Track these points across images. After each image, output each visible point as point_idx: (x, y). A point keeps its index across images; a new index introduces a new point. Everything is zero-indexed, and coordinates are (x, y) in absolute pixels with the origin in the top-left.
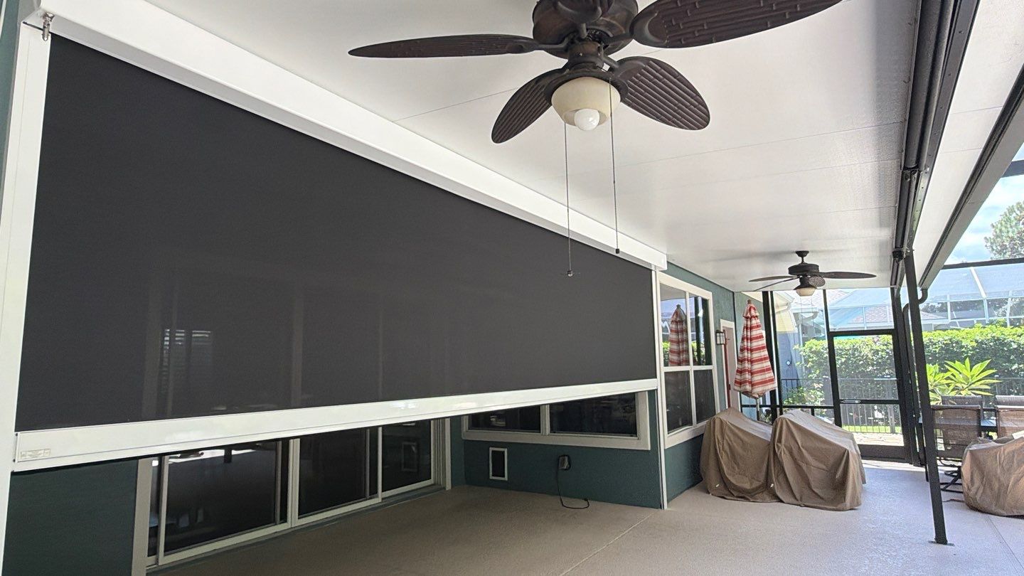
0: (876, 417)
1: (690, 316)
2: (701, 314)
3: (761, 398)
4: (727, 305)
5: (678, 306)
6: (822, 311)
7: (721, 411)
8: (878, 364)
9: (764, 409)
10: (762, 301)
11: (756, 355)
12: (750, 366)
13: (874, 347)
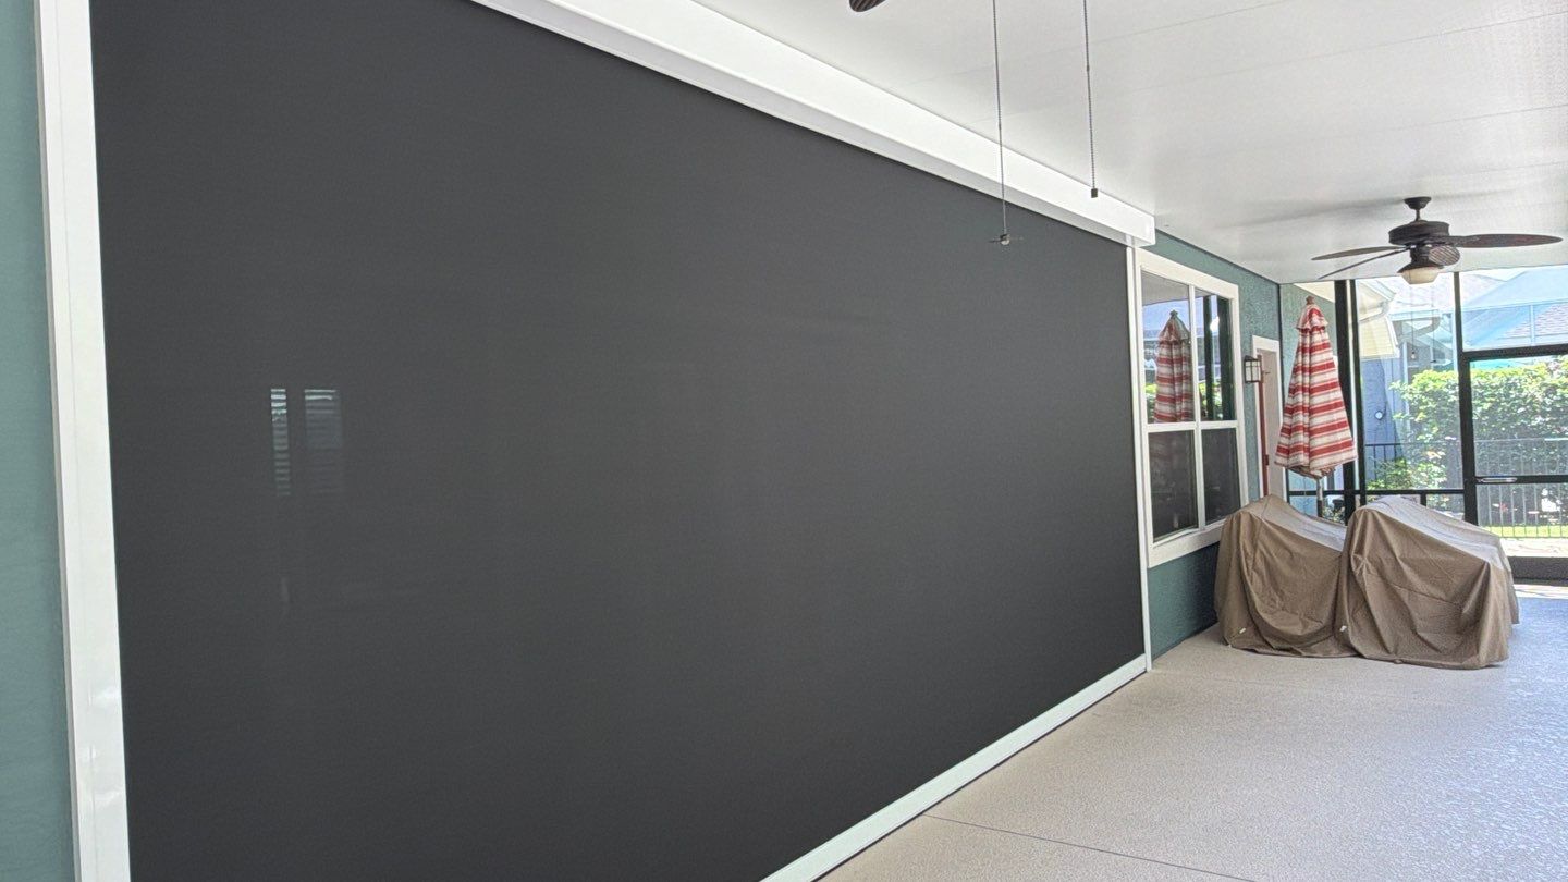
0: (1544, 509)
3: (1325, 478)
4: (1265, 309)
5: (1174, 314)
6: (1449, 316)
7: (1251, 501)
9: (1331, 499)
12: (1307, 420)
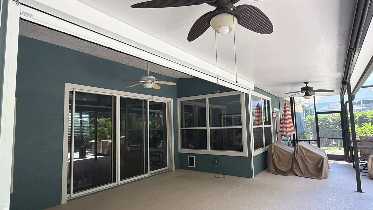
0: (333, 144)
1: (263, 107)
2: (266, 106)
3: (289, 137)
4: (276, 103)
5: (258, 103)
6: (313, 104)
7: (274, 142)
8: (334, 124)
9: (290, 141)
10: (290, 101)
11: (288, 121)
12: (285, 125)
13: (333, 118)
